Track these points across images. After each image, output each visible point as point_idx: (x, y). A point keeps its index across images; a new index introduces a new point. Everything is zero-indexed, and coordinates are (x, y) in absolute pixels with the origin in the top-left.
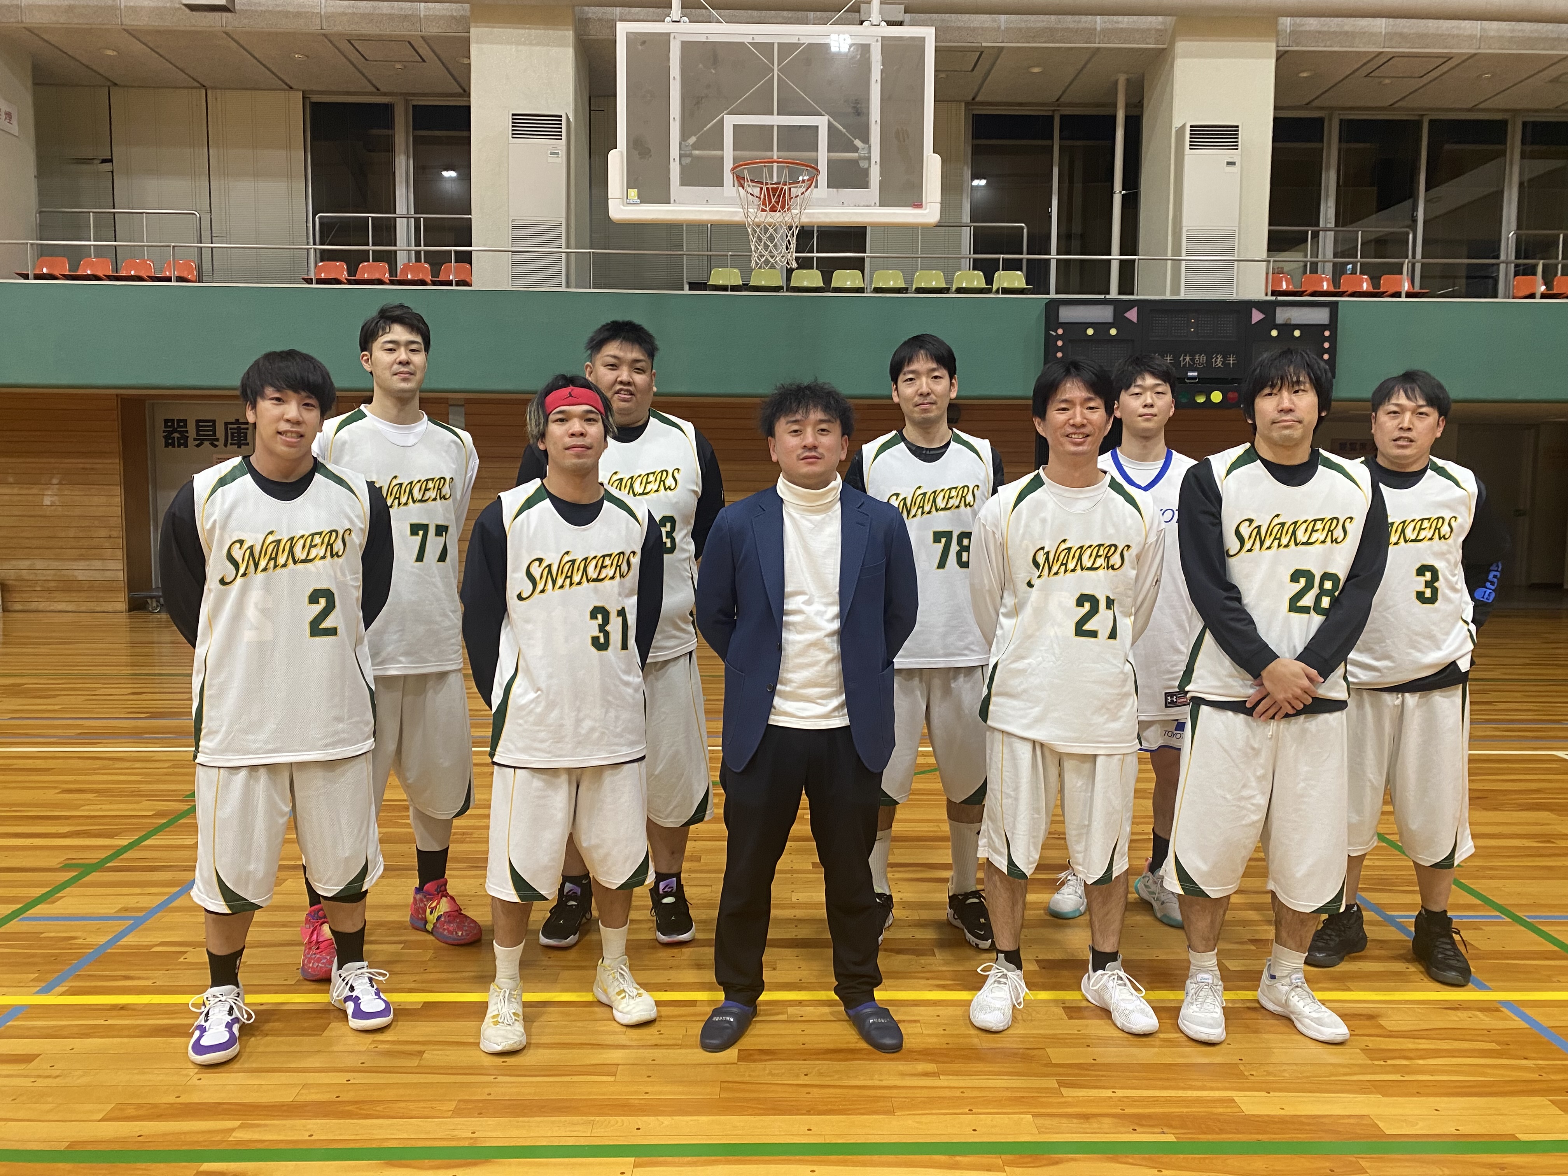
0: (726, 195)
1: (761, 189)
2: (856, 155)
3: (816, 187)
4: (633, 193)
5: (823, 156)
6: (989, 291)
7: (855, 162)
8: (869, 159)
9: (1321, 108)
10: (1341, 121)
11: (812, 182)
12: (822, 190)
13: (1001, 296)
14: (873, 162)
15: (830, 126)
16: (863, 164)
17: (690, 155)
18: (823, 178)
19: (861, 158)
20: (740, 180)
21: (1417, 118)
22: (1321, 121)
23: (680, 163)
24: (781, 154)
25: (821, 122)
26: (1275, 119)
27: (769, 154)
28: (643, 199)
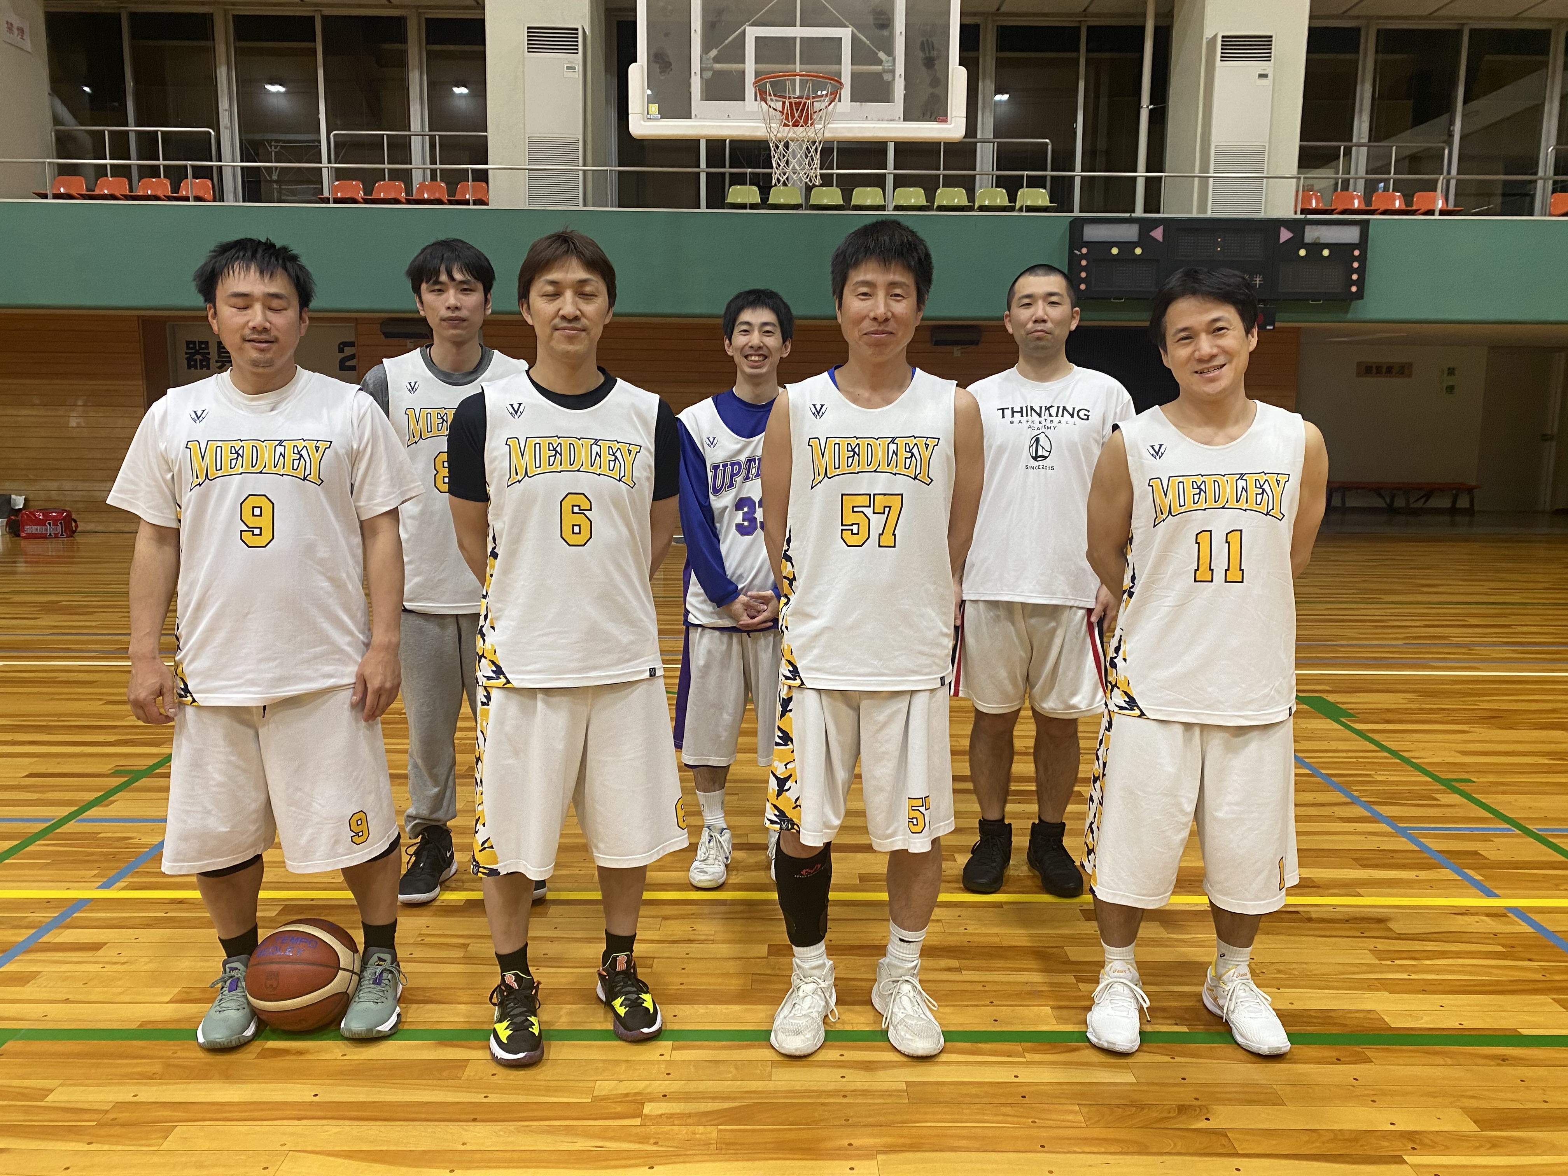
0: (748, 109)
1: (784, 103)
2: (880, 67)
3: (840, 101)
4: (654, 108)
5: (846, 69)
6: (1012, 209)
7: (879, 75)
8: (893, 72)
9: (1357, 17)
10: (1378, 31)
11: (835, 95)
12: (845, 104)
13: (1024, 214)
14: (897, 75)
15: (854, 38)
16: (887, 77)
17: (711, 69)
18: (846, 92)
19: (885, 71)
20: (762, 95)
21: (1456, 27)
22: (1358, 30)
23: (701, 77)
24: (803, 67)
25: (845, 34)
26: (1310, 29)
27: (791, 67)
28: (665, 114)
